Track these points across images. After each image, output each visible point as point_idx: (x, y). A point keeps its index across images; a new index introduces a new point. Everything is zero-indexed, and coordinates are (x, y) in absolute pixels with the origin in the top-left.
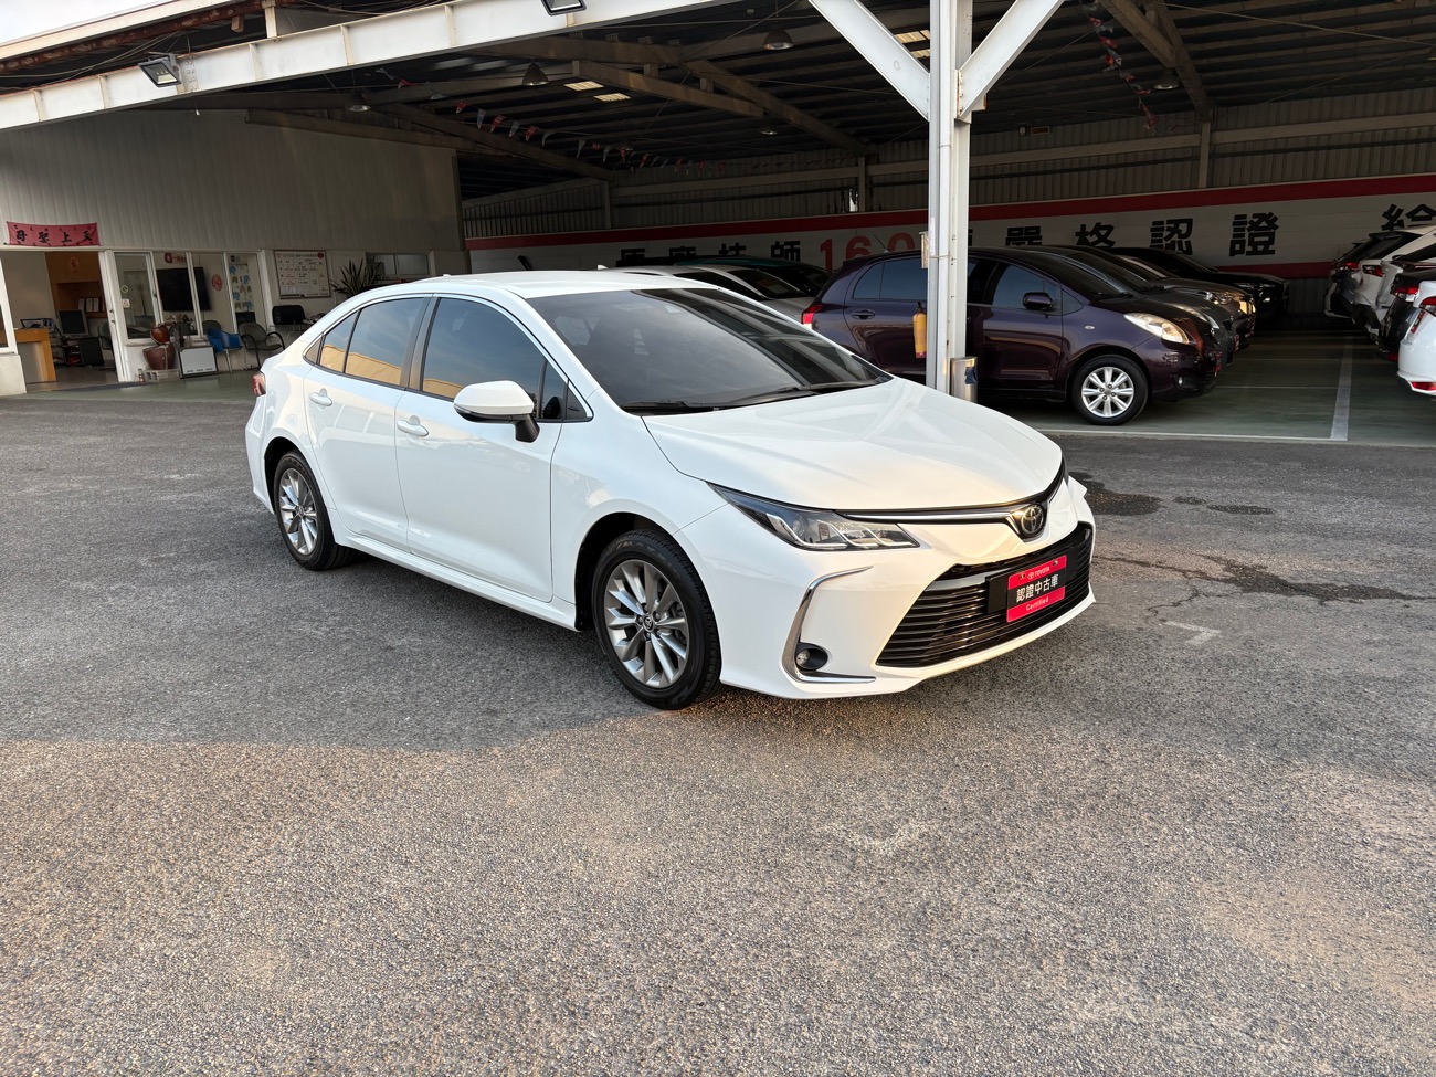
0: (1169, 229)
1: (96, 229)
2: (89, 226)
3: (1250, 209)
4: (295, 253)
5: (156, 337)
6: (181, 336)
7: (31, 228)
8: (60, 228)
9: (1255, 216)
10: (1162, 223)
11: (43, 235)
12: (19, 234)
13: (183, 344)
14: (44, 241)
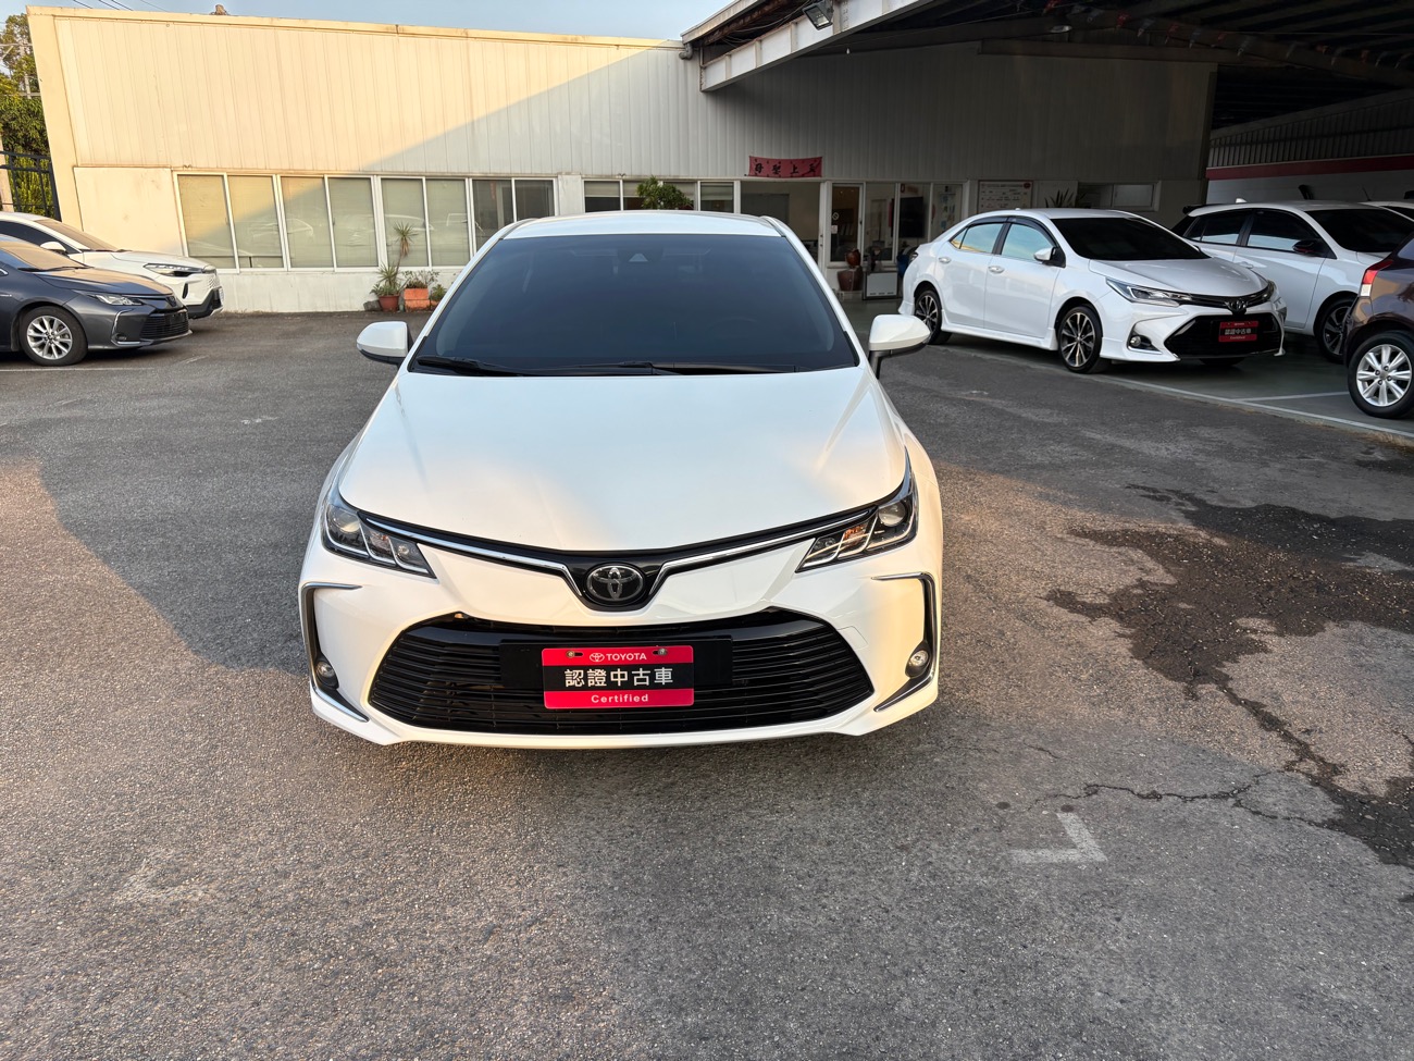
1: (820, 164)
2: (815, 160)
4: (1000, 183)
5: (849, 262)
6: (873, 261)
7: (768, 161)
8: (791, 161)
11: (777, 168)
12: (757, 166)
13: (873, 269)
14: (776, 173)
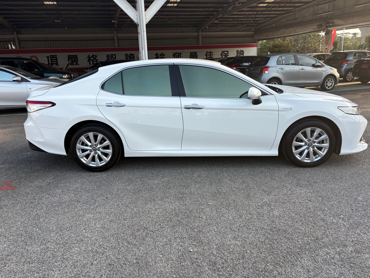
0: (111, 57)
3: (128, 53)
9: (129, 54)
10: (109, 55)
